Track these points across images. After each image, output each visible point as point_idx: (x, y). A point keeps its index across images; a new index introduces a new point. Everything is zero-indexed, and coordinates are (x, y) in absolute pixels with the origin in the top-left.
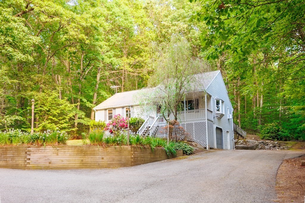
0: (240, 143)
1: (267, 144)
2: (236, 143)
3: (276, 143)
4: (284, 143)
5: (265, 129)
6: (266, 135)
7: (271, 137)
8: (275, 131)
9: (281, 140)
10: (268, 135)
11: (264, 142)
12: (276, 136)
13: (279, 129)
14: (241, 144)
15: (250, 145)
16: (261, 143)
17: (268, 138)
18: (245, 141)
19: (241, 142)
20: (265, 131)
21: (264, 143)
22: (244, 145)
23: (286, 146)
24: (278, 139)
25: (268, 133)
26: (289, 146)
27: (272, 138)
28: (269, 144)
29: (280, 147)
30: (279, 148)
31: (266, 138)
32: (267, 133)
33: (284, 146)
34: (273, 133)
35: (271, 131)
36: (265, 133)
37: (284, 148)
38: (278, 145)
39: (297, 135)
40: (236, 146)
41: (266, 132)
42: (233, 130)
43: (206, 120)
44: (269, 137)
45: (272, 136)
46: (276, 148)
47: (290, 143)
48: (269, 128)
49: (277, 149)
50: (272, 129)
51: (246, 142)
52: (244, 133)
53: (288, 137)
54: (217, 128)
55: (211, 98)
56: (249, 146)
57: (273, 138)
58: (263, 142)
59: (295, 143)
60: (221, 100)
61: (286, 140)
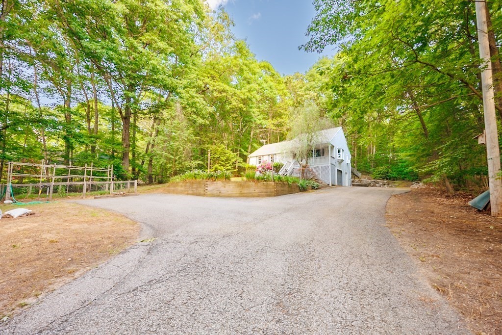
0: (356, 182)
1: (378, 183)
2: (352, 182)
3: (386, 182)
5: (377, 171)
7: (381, 178)
8: (385, 173)
9: (390, 179)
10: (379, 176)
12: (385, 177)
13: (389, 171)
15: (364, 183)
17: (379, 178)
18: (360, 180)
20: (377, 173)
22: (359, 183)
23: (393, 184)
24: (387, 179)
25: (379, 174)
26: (396, 185)
28: (380, 182)
30: (388, 186)
31: (377, 178)
35: (382, 173)
36: (376, 175)
37: (392, 186)
38: (387, 184)
39: (403, 176)
42: (351, 172)
43: (330, 164)
47: (397, 182)
48: (380, 171)
49: (386, 187)
50: (382, 171)
51: (361, 181)
52: (359, 174)
53: (396, 177)
54: (338, 170)
55: (334, 147)
57: (383, 179)
58: (374, 181)
59: (402, 182)
60: (341, 149)
61: (394, 180)
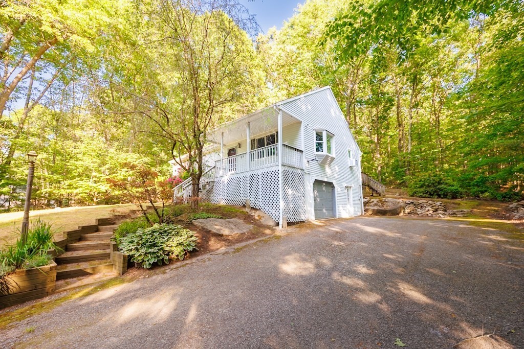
0: (372, 204)
1: (422, 207)
2: (366, 204)
3: (439, 203)
4: (453, 203)
5: (415, 182)
6: (418, 189)
7: (426, 193)
8: (433, 184)
9: (445, 196)
10: (422, 190)
11: (415, 203)
12: (435, 191)
13: (441, 180)
14: (374, 205)
16: (409, 204)
17: (421, 194)
18: (381, 201)
19: (375, 202)
20: (417, 184)
21: (415, 205)
22: (379, 206)
23: (457, 208)
24: (439, 196)
25: (422, 187)
26: (465, 210)
27: (429, 195)
28: (425, 205)
29: (445, 211)
30: (445, 213)
31: (418, 195)
32: (419, 188)
33: (454, 208)
34: (429, 186)
35: (426, 184)
36: (415, 188)
37: (454, 214)
38: (443, 208)
39: (476, 189)
40: (367, 207)
41: (418, 186)
42: (361, 184)
43: (280, 165)
44: (423, 194)
45: (428, 192)
46: (438, 214)
47: (465, 204)
48: (423, 180)
49: (440, 215)
50: (428, 181)
51: (383, 202)
52: (380, 188)
53: (458, 192)
55: (300, 126)
56: (388, 208)
57: (431, 195)
58: (413, 203)
59: (477, 203)
60: (325, 131)
61: (454, 197)
